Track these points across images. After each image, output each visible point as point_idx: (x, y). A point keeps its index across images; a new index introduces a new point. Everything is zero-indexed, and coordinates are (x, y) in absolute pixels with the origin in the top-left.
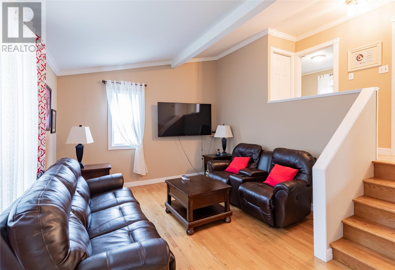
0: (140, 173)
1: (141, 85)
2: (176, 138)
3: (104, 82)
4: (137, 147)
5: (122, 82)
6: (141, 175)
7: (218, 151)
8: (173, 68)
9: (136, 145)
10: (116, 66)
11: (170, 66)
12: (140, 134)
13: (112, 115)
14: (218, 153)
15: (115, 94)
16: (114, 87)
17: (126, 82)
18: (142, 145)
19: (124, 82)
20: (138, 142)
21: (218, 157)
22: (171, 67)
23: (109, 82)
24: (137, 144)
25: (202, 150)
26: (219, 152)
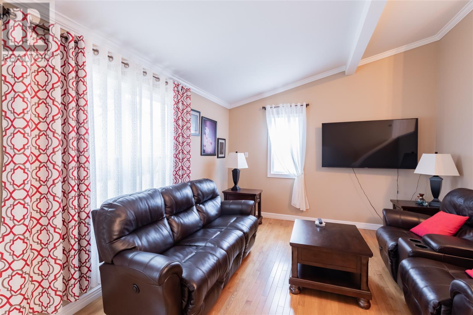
0: (298, 207)
1: (301, 105)
2: (351, 170)
3: (264, 108)
4: (296, 177)
5: (281, 105)
6: (301, 210)
7: (421, 198)
8: (347, 75)
9: (295, 175)
10: (275, 89)
11: (343, 73)
12: (300, 162)
13: (271, 142)
14: (419, 200)
15: (273, 119)
16: (272, 112)
17: (285, 105)
18: (303, 176)
19: (283, 105)
20: (297, 171)
21: (420, 207)
22: (345, 74)
23: (268, 107)
24: (295, 173)
25: (398, 192)
26: (423, 199)
